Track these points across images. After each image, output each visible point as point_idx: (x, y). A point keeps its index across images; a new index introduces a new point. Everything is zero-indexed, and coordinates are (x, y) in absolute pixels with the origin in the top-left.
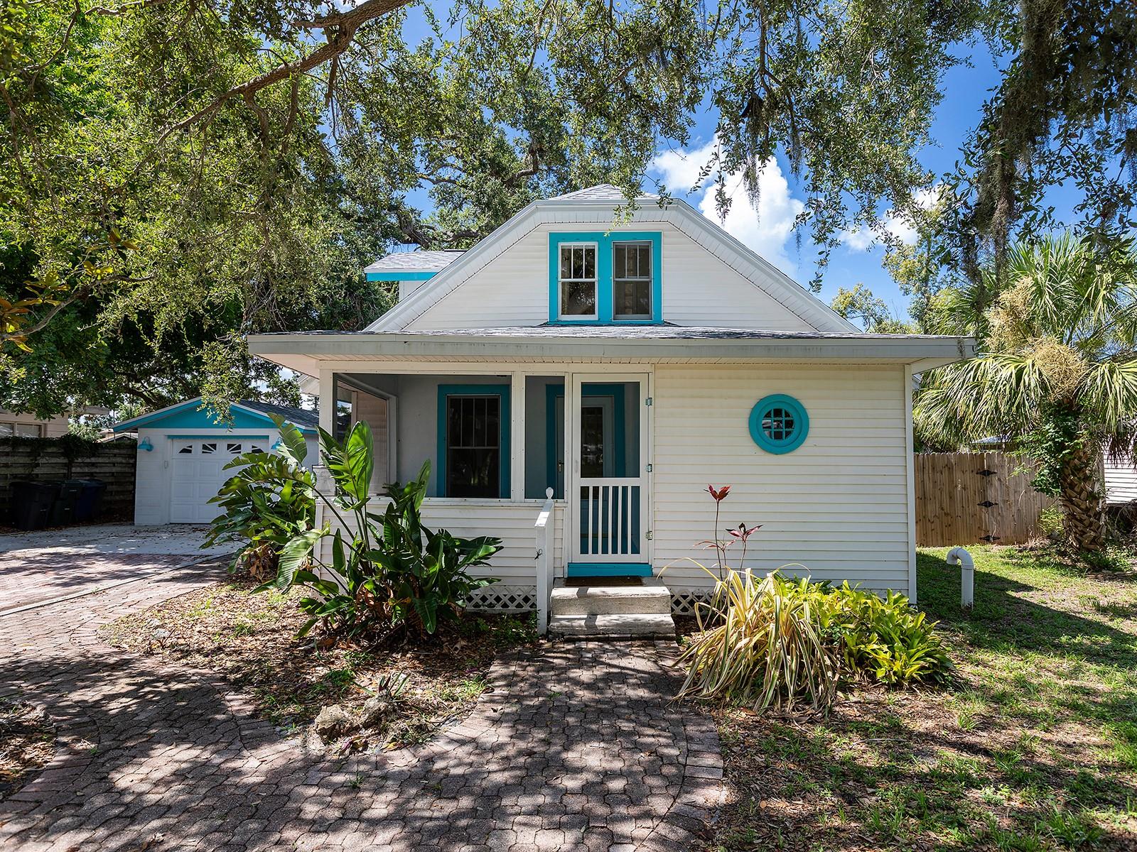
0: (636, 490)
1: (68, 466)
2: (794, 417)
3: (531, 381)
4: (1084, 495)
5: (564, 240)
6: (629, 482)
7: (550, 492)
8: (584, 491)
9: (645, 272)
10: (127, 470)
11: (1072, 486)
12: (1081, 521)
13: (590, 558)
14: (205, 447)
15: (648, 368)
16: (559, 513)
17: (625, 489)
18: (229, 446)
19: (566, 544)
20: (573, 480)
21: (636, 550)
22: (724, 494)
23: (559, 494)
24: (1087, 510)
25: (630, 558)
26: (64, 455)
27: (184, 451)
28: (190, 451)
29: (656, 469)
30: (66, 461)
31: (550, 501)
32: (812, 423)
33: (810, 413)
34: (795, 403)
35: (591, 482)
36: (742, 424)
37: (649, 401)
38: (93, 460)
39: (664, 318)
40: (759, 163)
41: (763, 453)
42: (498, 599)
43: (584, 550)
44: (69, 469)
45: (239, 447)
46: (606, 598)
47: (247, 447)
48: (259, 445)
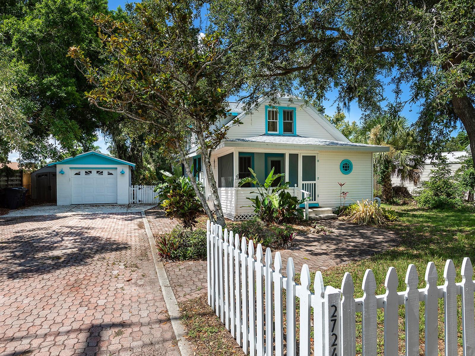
0: (315, 184)
2: (350, 165)
3: (291, 155)
4: (388, 184)
5: (268, 108)
6: (313, 182)
7: (296, 185)
8: (303, 184)
9: (291, 119)
11: (386, 182)
12: (387, 191)
14: (86, 172)
15: (318, 152)
17: (312, 184)
18: (98, 172)
20: (300, 182)
21: (315, 200)
24: (389, 189)
25: (313, 202)
26: (6, 176)
27: (76, 174)
28: (80, 174)
29: (319, 179)
30: (7, 179)
31: (296, 187)
32: (353, 167)
33: (353, 164)
34: (349, 161)
35: (305, 182)
36: (338, 167)
37: (318, 161)
39: (297, 134)
41: (342, 174)
44: (8, 183)
45: (102, 172)
46: (319, 211)
47: (105, 172)
48: (111, 172)
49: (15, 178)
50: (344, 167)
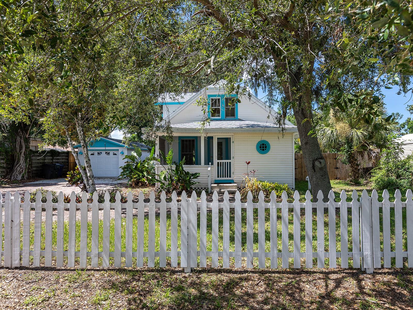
0: (230, 163)
1: (52, 159)
2: (267, 145)
4: (355, 164)
5: (211, 97)
6: (229, 161)
7: (210, 163)
8: (218, 163)
10: (66, 161)
11: (352, 162)
13: (220, 179)
14: (98, 153)
15: (233, 134)
16: (212, 168)
17: (227, 163)
18: (106, 153)
19: (214, 175)
20: (216, 161)
21: (230, 177)
22: (249, 163)
23: (212, 164)
24: (356, 169)
25: (229, 178)
26: (51, 156)
27: (92, 154)
28: (94, 155)
29: (235, 158)
30: (52, 158)
31: (210, 165)
32: (271, 147)
33: (271, 144)
34: (267, 142)
35: (220, 161)
36: (254, 147)
37: (233, 142)
38: (58, 158)
39: (239, 118)
40: (257, 88)
41: (259, 154)
42: (198, 188)
43: (218, 177)
44: (53, 161)
45: (109, 153)
46: (223, 186)
47: (111, 153)
48: (115, 152)
49: (60, 158)
50: (260, 147)
